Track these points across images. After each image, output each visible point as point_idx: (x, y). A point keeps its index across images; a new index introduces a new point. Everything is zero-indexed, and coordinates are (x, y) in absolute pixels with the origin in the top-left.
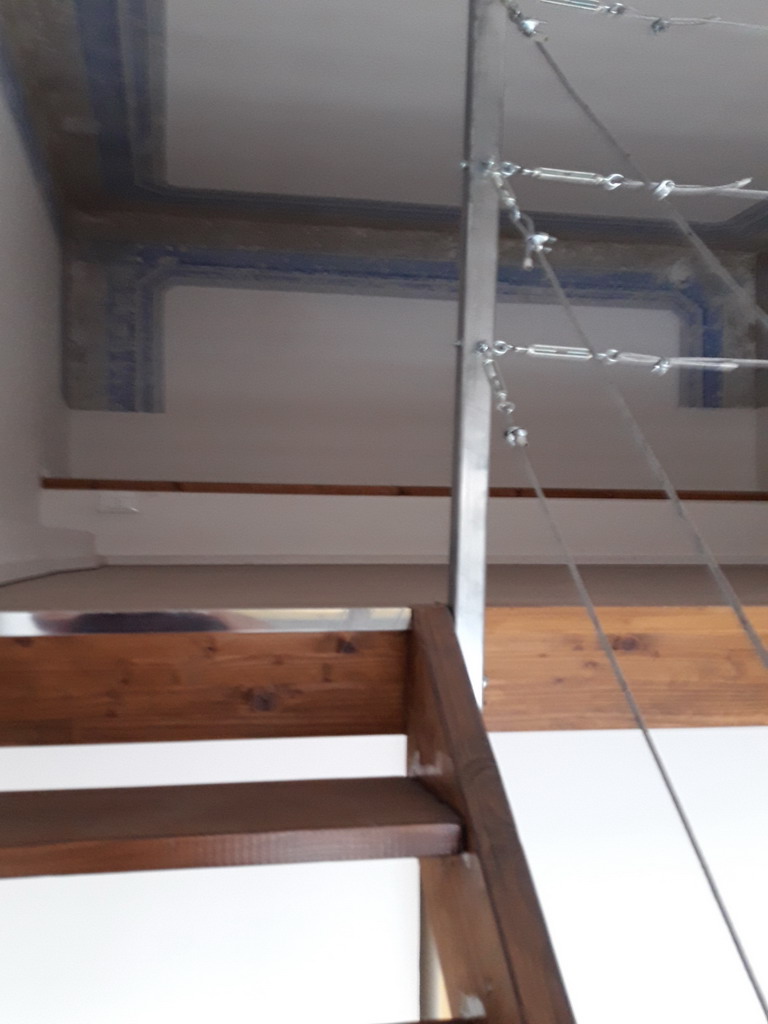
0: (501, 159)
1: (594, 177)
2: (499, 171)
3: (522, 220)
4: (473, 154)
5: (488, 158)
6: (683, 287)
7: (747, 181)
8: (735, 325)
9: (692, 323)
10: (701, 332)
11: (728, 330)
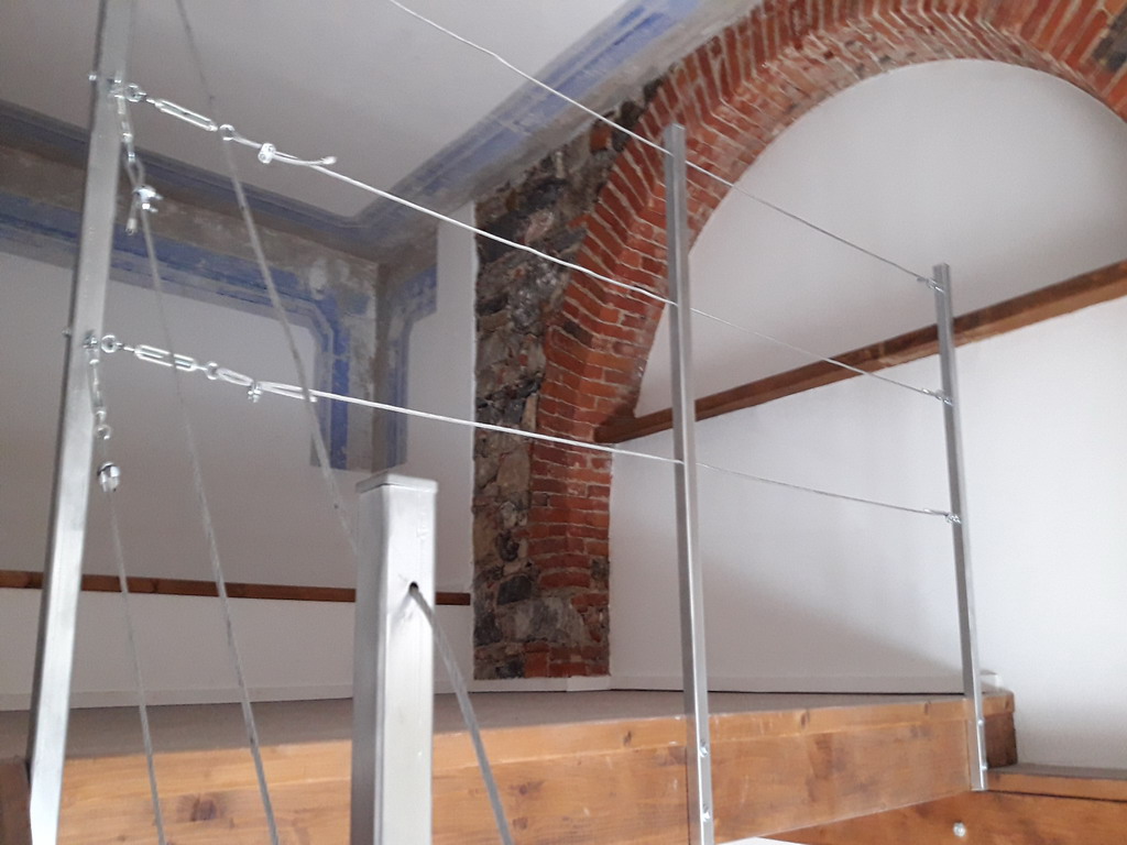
0: (128, 80)
1: (207, 123)
2: (124, 94)
3: (135, 167)
4: (103, 66)
5: (114, 74)
6: (319, 297)
7: (330, 161)
8: (359, 356)
9: (325, 348)
10: (331, 362)
11: (353, 363)
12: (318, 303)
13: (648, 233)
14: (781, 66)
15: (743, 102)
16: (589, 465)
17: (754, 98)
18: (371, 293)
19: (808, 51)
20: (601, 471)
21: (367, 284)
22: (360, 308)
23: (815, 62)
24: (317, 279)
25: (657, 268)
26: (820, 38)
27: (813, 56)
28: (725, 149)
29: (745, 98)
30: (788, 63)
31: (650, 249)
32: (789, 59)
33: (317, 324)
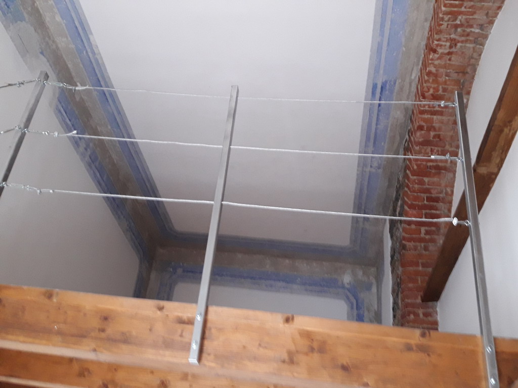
6: (348, 286)
8: (369, 311)
9: (352, 308)
10: (355, 314)
11: (366, 314)
12: (348, 290)
13: (421, 183)
14: (435, 66)
15: (432, 95)
16: (421, 316)
17: (436, 90)
18: (374, 281)
19: (440, 51)
20: (430, 318)
21: (371, 278)
22: (368, 288)
23: (449, 53)
24: (347, 279)
25: (437, 200)
26: (439, 40)
27: (446, 51)
28: (442, 123)
29: (431, 91)
30: (436, 62)
31: (428, 191)
32: (435, 60)
33: (348, 298)
